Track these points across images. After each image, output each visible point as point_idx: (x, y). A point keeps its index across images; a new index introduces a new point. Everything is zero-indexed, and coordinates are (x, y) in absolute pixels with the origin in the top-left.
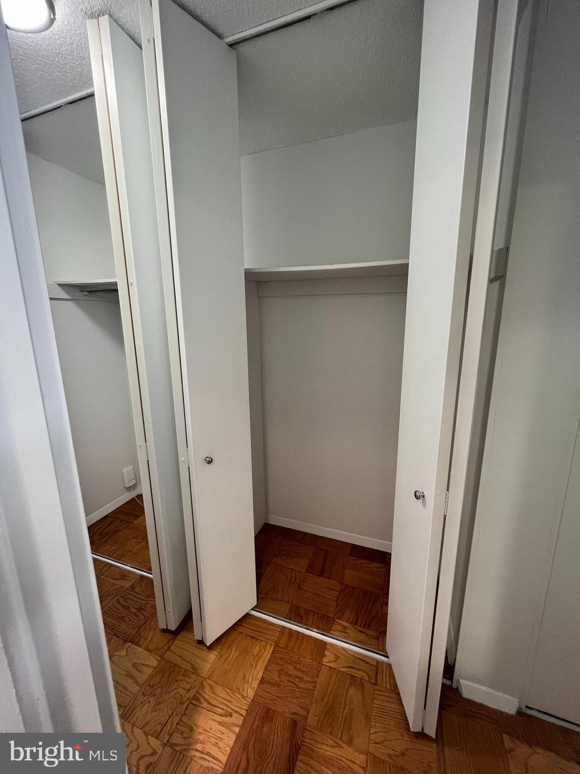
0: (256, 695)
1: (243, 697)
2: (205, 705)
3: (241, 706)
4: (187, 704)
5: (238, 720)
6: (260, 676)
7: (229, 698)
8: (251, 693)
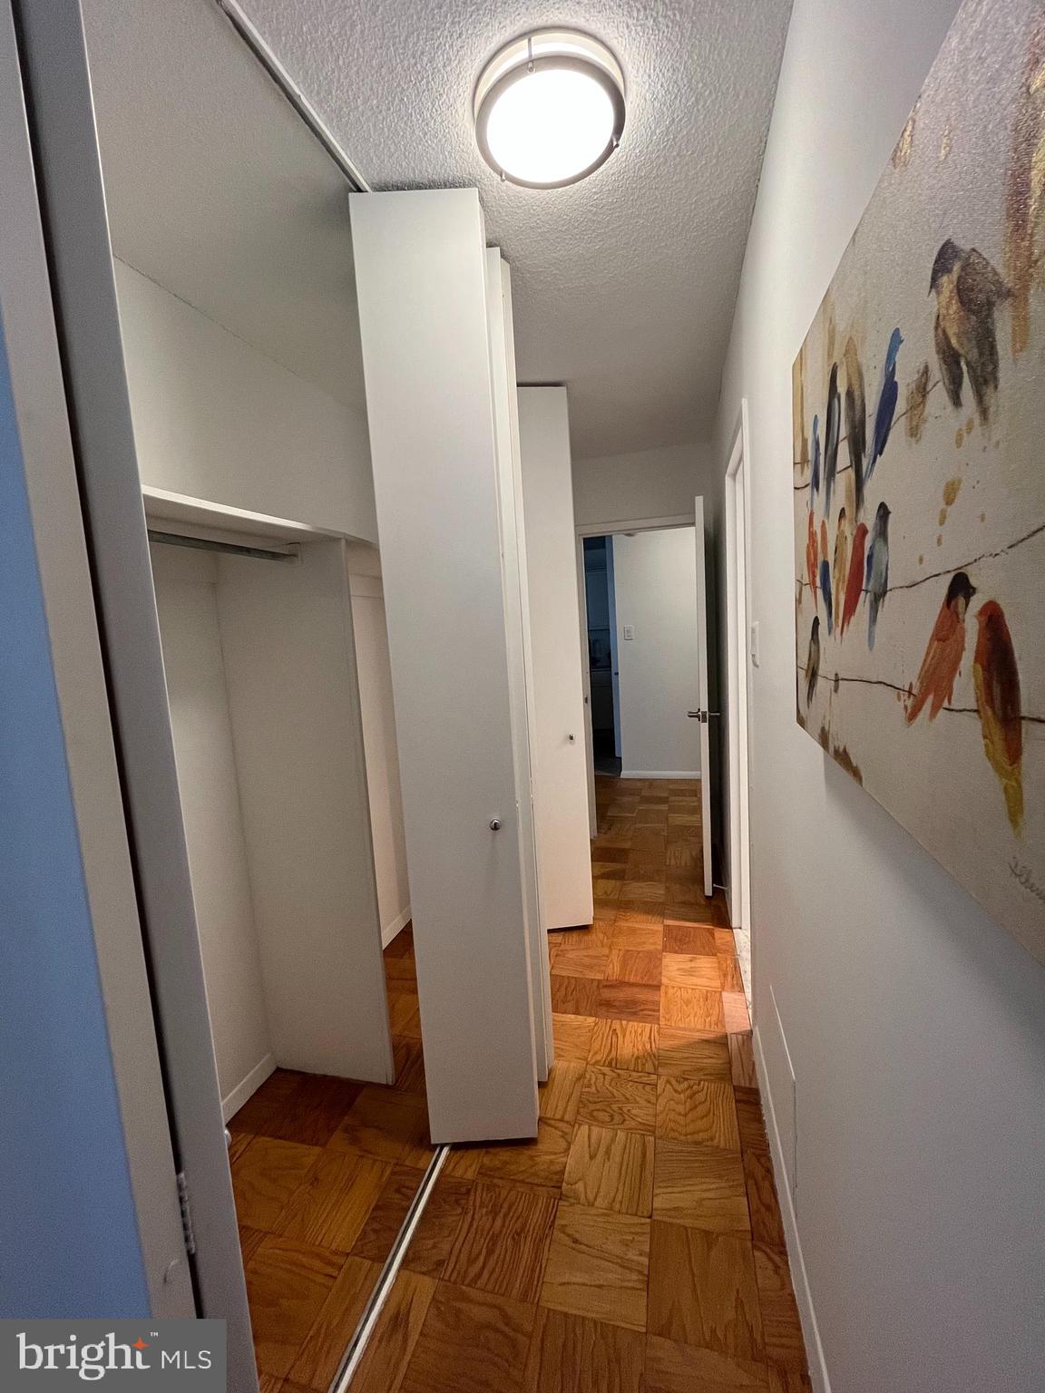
0: (591, 1015)
1: (596, 1024)
2: (613, 1053)
3: (604, 1026)
4: (618, 1071)
5: (616, 1024)
6: (573, 1016)
7: (601, 1035)
8: (591, 1020)
